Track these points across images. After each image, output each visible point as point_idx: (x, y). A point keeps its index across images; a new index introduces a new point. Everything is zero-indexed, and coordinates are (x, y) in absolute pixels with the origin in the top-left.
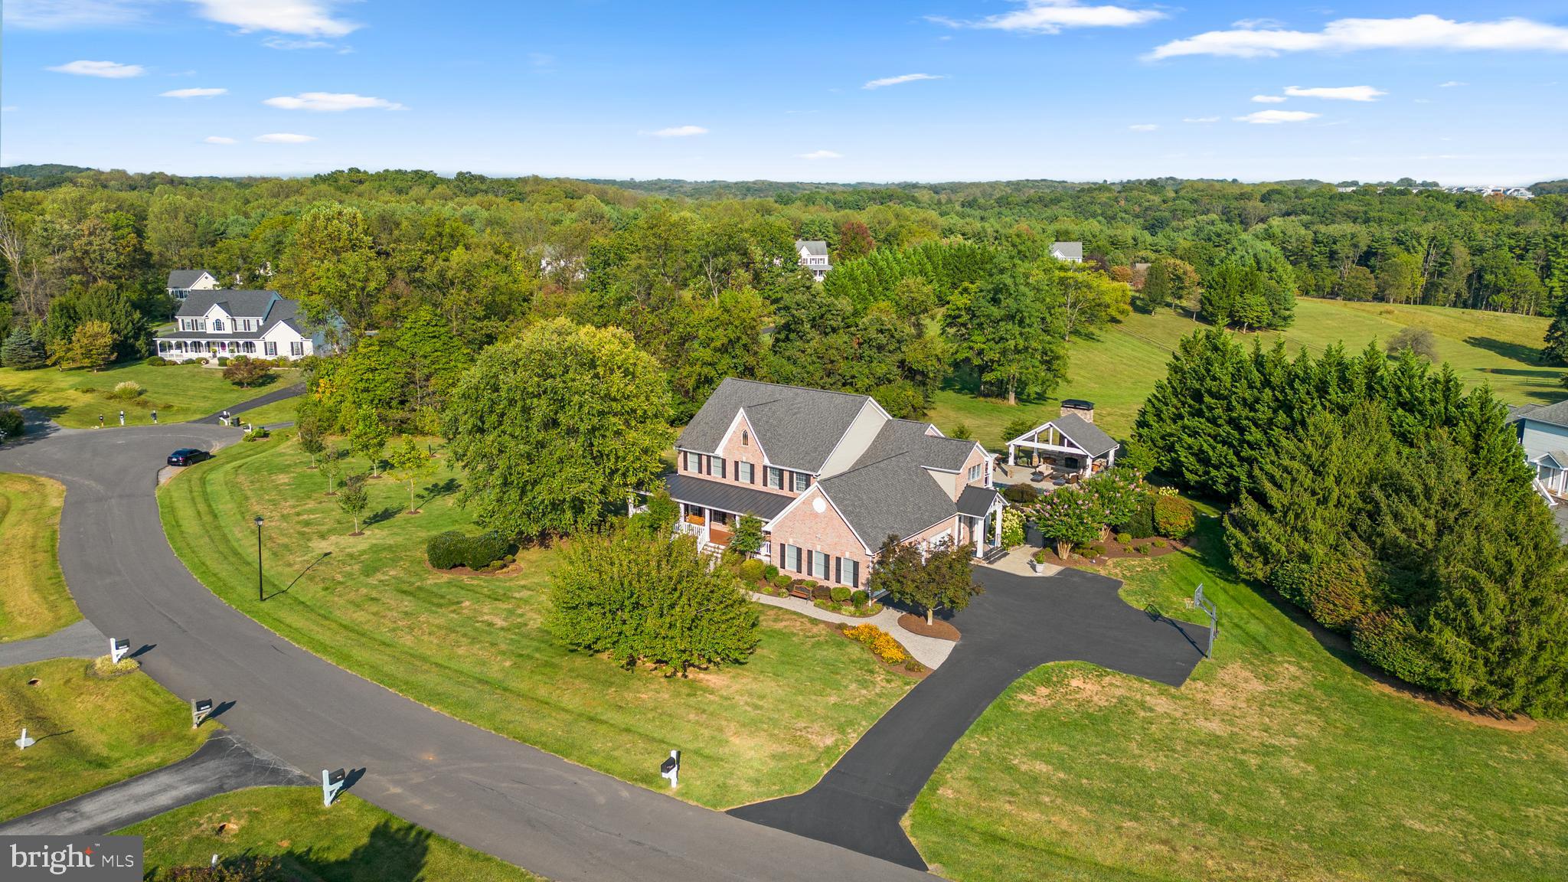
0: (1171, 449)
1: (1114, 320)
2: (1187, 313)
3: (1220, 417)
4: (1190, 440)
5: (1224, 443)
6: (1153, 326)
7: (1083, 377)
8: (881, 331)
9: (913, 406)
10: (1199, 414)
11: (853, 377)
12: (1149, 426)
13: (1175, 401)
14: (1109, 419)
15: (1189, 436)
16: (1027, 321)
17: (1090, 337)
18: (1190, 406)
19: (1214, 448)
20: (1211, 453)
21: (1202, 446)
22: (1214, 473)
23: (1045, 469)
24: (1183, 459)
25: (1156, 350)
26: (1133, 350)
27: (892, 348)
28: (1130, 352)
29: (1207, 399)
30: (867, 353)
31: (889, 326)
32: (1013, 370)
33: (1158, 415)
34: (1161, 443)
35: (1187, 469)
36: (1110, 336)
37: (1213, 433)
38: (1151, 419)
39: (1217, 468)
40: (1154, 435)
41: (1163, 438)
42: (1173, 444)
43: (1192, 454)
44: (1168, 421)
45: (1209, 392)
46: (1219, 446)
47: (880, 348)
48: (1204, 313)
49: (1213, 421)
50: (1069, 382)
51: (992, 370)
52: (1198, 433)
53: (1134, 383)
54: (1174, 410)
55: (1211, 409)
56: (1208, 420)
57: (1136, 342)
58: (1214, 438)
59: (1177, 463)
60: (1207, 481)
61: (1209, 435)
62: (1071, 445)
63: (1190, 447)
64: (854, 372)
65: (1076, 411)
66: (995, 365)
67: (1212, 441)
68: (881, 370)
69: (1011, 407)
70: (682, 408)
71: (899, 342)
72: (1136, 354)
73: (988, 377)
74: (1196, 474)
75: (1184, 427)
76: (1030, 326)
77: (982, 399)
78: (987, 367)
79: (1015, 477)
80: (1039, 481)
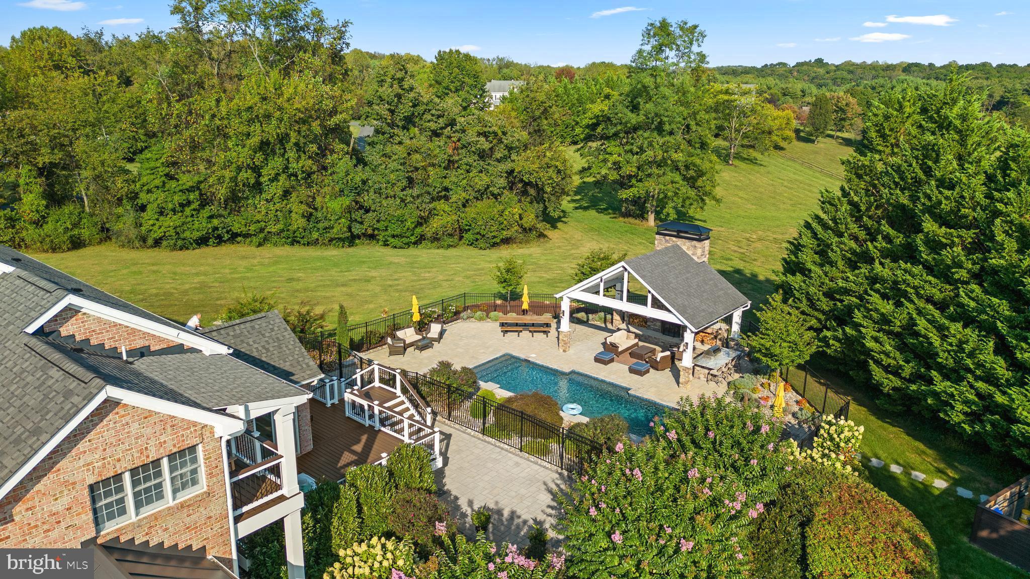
0: (843, 318)
1: (777, 147)
2: (848, 142)
3: (960, 266)
4: (887, 307)
5: (968, 320)
6: (816, 153)
7: (741, 198)
8: (485, 135)
9: (521, 226)
10: (910, 254)
11: (446, 189)
12: (805, 272)
13: (854, 228)
14: (758, 245)
15: (884, 296)
16: (667, 127)
17: (752, 161)
18: (888, 238)
19: (941, 329)
20: (936, 341)
21: (912, 323)
22: (941, 385)
23: (623, 339)
24: (870, 344)
25: (818, 175)
26: (794, 174)
27: (498, 155)
28: (792, 175)
29: (929, 225)
30: (465, 160)
31: (495, 128)
32: (651, 186)
33: (823, 252)
34: (825, 304)
35: (878, 363)
36: (772, 161)
37: (938, 296)
38: (808, 258)
39: (954, 374)
40: (812, 290)
41: (829, 295)
42: (849, 311)
43: (889, 333)
44: (840, 264)
45: (933, 211)
46: (955, 328)
47: (482, 155)
48: (866, 142)
49: (943, 274)
50: (718, 201)
51: (631, 186)
52: (905, 294)
53: (792, 205)
54: (853, 244)
55: (935, 246)
56: (929, 269)
57: (798, 167)
58: (942, 306)
59: (854, 344)
60: (925, 395)
61: (929, 300)
62: (657, 304)
63: (885, 320)
64: (446, 183)
65: (679, 242)
66: (634, 181)
67: (937, 314)
68: (481, 181)
69: (649, 229)
70: (216, 222)
71: (510, 148)
72: (797, 177)
73: (624, 194)
74: (896, 374)
75: (874, 280)
76: (671, 133)
77: (621, 219)
78: (624, 183)
79: (571, 351)
80: (606, 363)
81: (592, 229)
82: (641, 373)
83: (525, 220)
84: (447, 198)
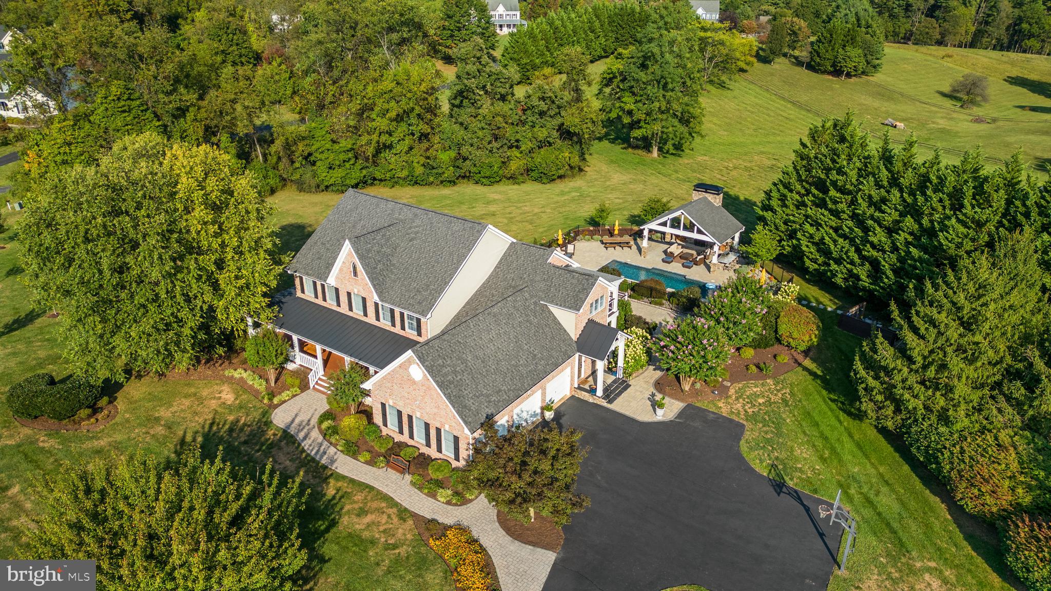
0: (792, 235)
1: (742, 70)
2: (799, 63)
3: (844, 212)
4: (812, 230)
5: (845, 237)
6: (772, 74)
7: (715, 124)
8: (543, 99)
9: (569, 165)
10: (822, 204)
11: (517, 141)
12: (774, 212)
13: (799, 187)
14: (734, 173)
15: (811, 225)
16: (670, 86)
17: (722, 85)
18: (814, 195)
19: (835, 241)
20: (832, 247)
21: (823, 238)
22: (834, 266)
23: (676, 249)
24: (804, 248)
25: (773, 97)
26: (756, 97)
27: (552, 113)
28: (753, 99)
29: (833, 193)
30: (530, 119)
31: (550, 94)
32: (657, 127)
33: (783, 199)
34: (783, 227)
35: (808, 257)
36: (738, 85)
37: (834, 224)
38: (775, 203)
39: (838, 261)
40: (777, 221)
41: (785, 223)
42: (795, 232)
43: (813, 243)
44: (791, 207)
45: (834, 184)
46: (841, 240)
47: (542, 114)
48: (813, 63)
49: (836, 214)
50: (702, 137)
51: (641, 127)
52: (820, 225)
53: (755, 130)
54: (798, 198)
55: (835, 202)
56: (831, 211)
57: (758, 90)
58: (836, 230)
59: (797, 248)
60: (827, 271)
61: (831, 227)
62: (699, 232)
63: (811, 236)
64: (518, 136)
65: (707, 195)
66: (642, 124)
67: (834, 234)
68: (542, 134)
69: (654, 160)
70: (364, 172)
71: (559, 107)
72: (757, 101)
73: (637, 133)
74: (816, 263)
75: (807, 217)
76: (672, 90)
77: (630, 150)
78: (635, 125)
79: (648, 257)
80: (669, 263)
81: (612, 161)
82: (689, 267)
83: (572, 160)
84: (518, 147)
